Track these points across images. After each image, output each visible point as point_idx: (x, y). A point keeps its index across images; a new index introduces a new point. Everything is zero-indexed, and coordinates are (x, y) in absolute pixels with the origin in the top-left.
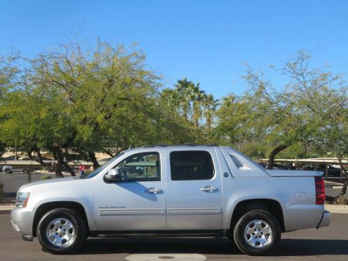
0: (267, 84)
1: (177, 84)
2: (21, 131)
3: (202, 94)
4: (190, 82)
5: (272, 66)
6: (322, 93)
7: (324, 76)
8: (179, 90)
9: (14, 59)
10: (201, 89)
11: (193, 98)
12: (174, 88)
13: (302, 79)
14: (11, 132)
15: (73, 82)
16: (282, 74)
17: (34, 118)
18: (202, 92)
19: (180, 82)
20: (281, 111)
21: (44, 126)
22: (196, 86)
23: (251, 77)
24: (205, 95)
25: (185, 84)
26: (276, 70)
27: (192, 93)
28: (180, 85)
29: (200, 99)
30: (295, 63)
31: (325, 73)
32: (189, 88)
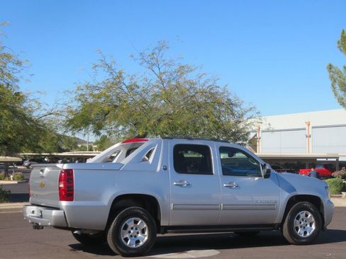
5: (132, 56)
16: (141, 64)
26: (135, 60)
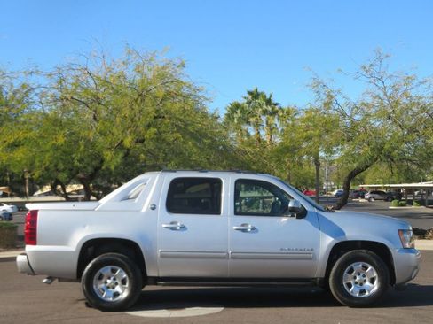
0: (339, 92)
1: (247, 95)
2: (37, 160)
3: (277, 108)
4: (262, 93)
6: (404, 101)
7: (408, 80)
8: (249, 103)
9: (31, 73)
10: (274, 100)
11: (265, 112)
12: (242, 101)
13: (380, 84)
14: (24, 162)
15: (97, 99)
16: (355, 79)
17: (50, 144)
18: (276, 104)
19: (250, 93)
20: (354, 125)
21: (65, 153)
22: (268, 97)
23: (318, 85)
24: (281, 108)
25: (255, 95)
27: (265, 107)
28: (250, 97)
29: (274, 113)
30: (371, 65)
31: (410, 76)
32: (260, 100)
